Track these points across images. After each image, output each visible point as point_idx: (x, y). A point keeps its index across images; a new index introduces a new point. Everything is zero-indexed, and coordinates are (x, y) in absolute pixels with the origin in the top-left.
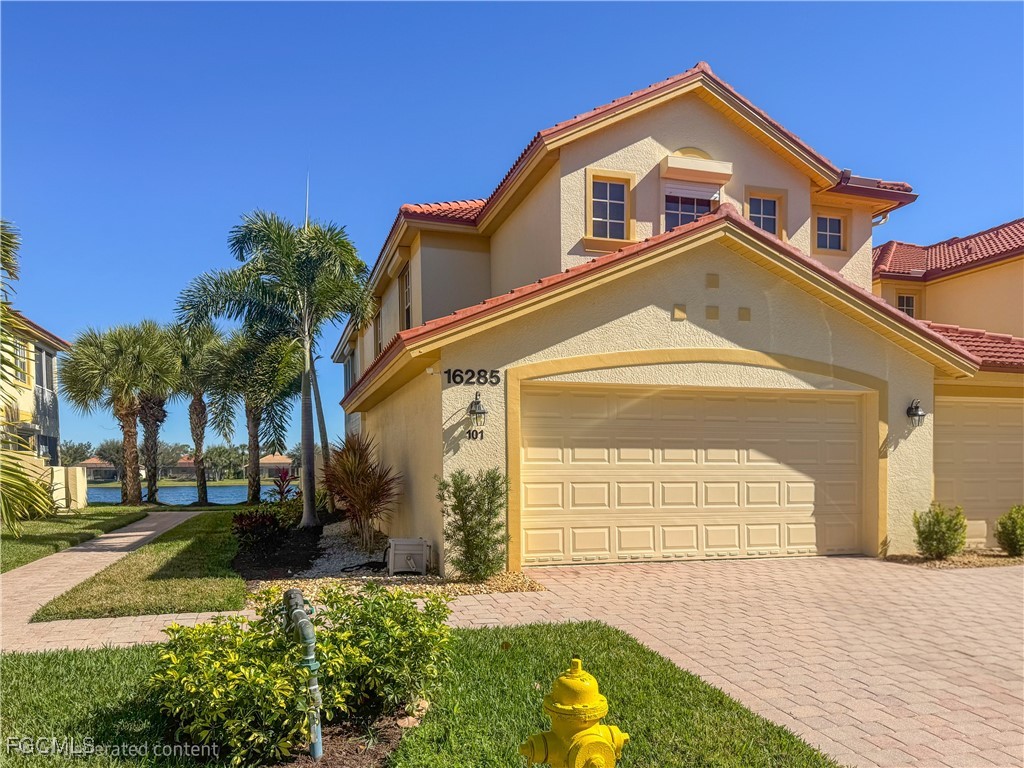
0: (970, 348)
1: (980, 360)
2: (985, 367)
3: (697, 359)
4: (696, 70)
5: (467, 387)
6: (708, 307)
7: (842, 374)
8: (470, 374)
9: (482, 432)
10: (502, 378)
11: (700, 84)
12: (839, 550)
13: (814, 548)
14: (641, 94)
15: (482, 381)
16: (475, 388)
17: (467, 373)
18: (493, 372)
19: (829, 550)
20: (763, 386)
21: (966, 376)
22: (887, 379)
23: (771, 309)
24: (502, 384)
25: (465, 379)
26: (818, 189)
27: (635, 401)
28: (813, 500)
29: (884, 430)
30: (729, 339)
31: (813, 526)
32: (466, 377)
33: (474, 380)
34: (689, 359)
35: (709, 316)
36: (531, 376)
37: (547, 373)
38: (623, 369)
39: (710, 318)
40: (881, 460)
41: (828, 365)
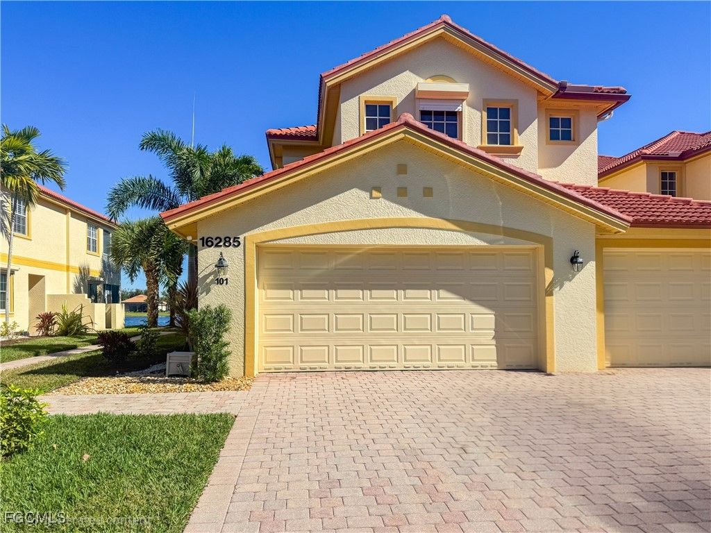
0: (621, 210)
1: (631, 219)
2: (636, 224)
3: (390, 226)
4: (439, 21)
5: (217, 249)
6: (399, 188)
7: (510, 232)
8: (218, 240)
9: (227, 279)
10: (242, 242)
11: (442, 31)
12: (517, 366)
13: (495, 363)
14: (396, 42)
15: (227, 244)
16: (222, 249)
17: (216, 239)
18: (235, 238)
19: (508, 366)
20: (444, 244)
21: (620, 232)
22: (552, 236)
23: (450, 187)
24: (241, 246)
25: (215, 244)
26: (545, 97)
27: (349, 257)
28: (494, 327)
29: (549, 274)
30: (415, 210)
31: (494, 347)
32: (215, 242)
33: (221, 244)
34: (384, 226)
35: (399, 195)
36: (263, 240)
37: (275, 238)
38: (333, 234)
39: (401, 195)
40: (547, 298)
41: (500, 227)
